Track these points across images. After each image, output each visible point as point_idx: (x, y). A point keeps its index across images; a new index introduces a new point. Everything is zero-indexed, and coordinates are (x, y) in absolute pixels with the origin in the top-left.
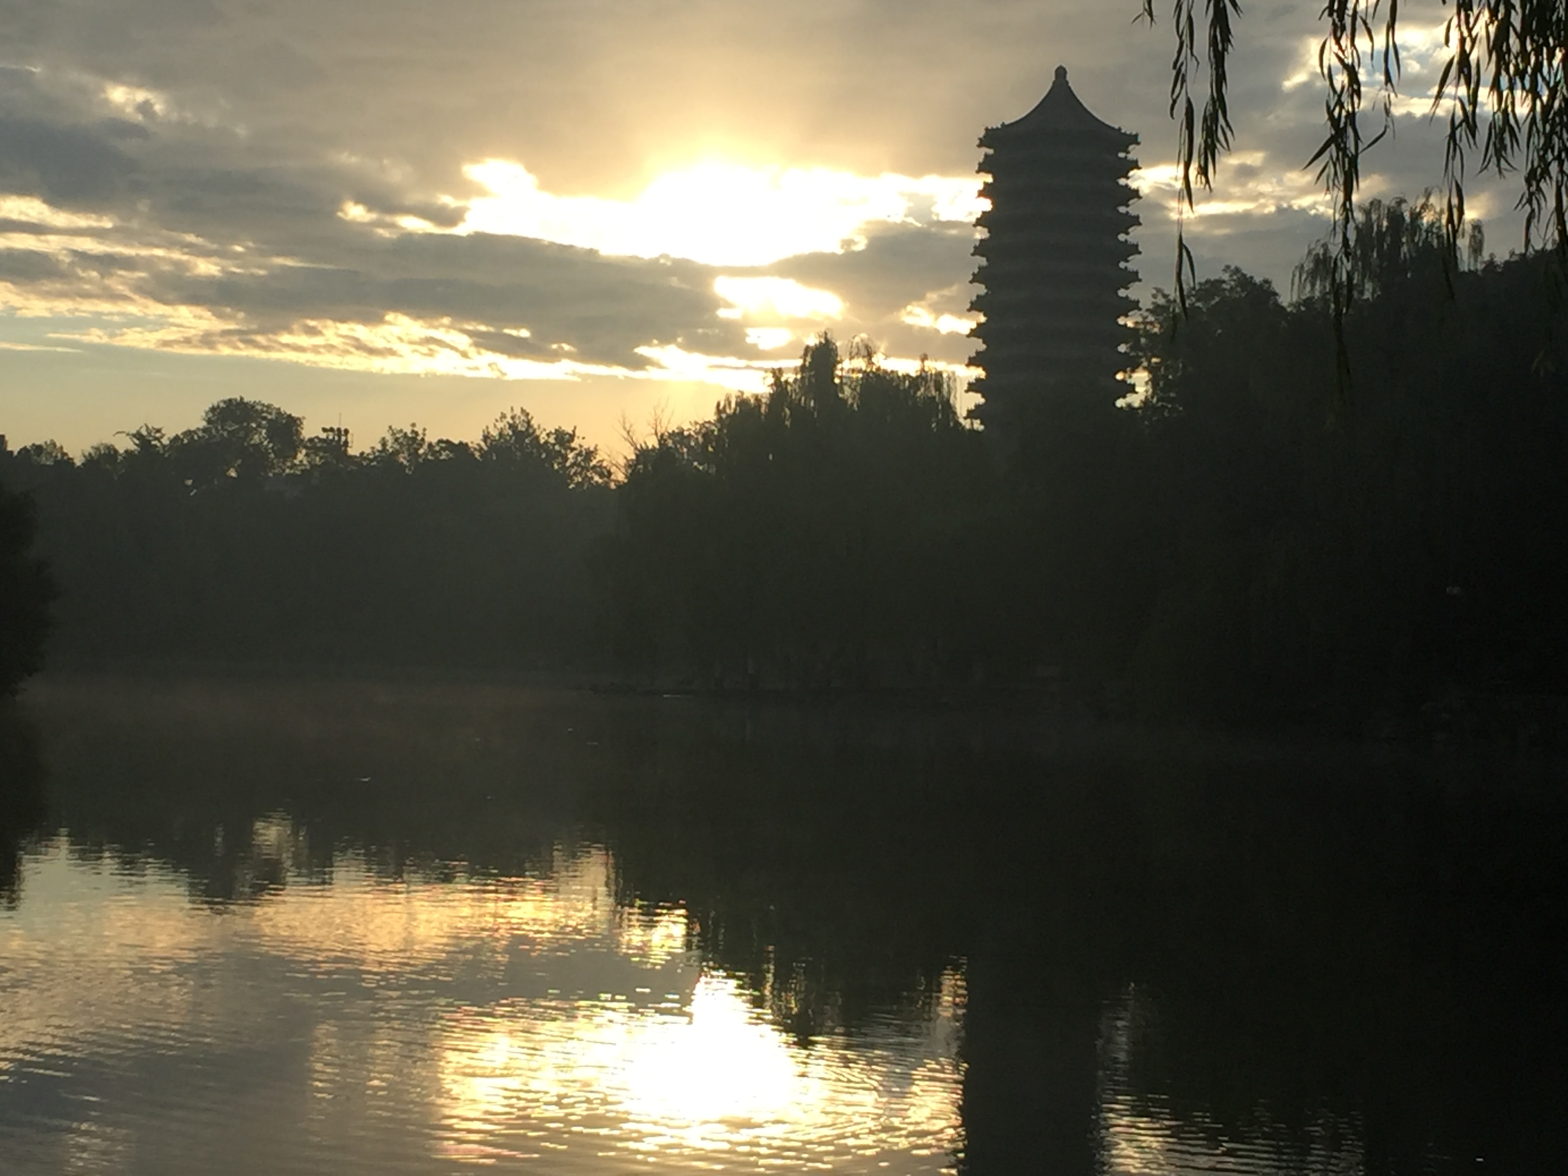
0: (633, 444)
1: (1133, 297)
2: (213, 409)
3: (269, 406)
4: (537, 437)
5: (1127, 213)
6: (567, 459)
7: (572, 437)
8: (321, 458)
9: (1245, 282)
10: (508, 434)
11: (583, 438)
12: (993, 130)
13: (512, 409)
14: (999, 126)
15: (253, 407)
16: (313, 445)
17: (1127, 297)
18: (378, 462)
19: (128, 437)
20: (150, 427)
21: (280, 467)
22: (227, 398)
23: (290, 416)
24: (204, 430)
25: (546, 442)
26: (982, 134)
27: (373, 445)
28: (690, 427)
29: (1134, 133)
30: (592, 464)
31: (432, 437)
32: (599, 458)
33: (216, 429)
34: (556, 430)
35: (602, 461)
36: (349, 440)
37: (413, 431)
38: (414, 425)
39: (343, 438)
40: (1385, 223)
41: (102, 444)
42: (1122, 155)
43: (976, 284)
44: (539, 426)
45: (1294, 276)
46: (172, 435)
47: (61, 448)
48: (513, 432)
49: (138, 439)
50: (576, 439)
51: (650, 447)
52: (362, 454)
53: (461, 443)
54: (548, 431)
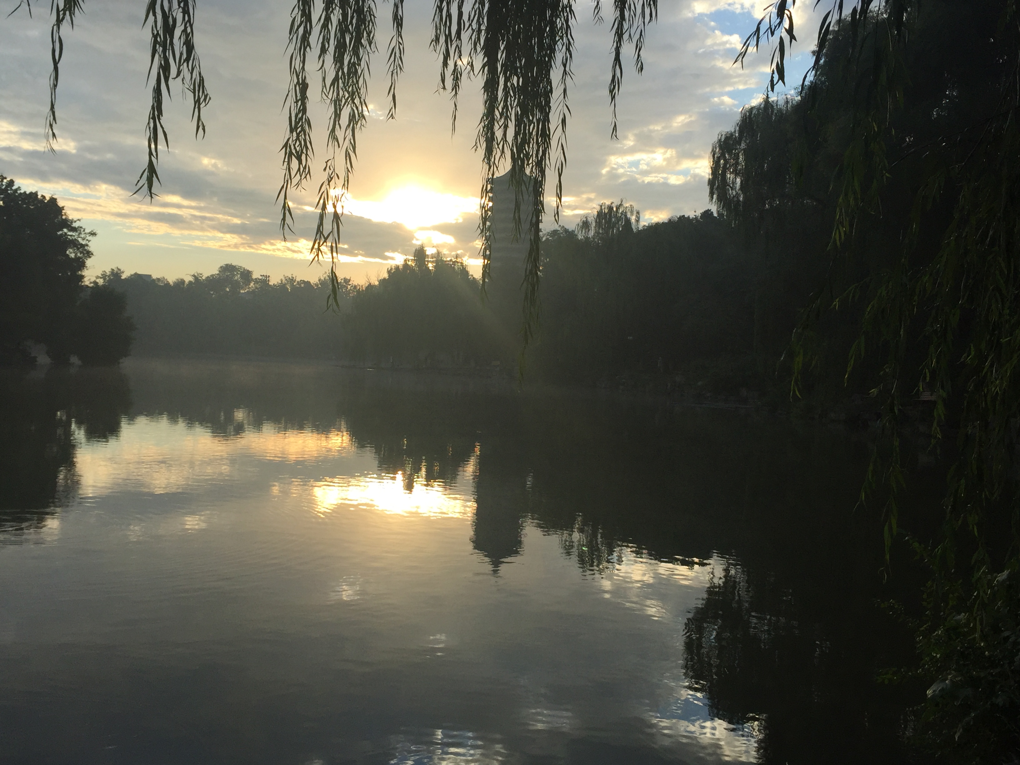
2: (221, 267)
3: (241, 267)
8: (259, 286)
11: (353, 281)
15: (235, 267)
16: (257, 281)
18: (280, 287)
19: (190, 276)
20: (198, 273)
21: (244, 288)
22: (226, 263)
23: (248, 270)
24: (218, 274)
27: (278, 281)
31: (298, 279)
33: (222, 274)
36: (270, 279)
37: (292, 277)
38: (292, 275)
39: (268, 279)
40: (607, 211)
41: (180, 278)
46: (207, 276)
47: (167, 279)
48: (329, 278)
49: (194, 277)
50: (351, 281)
52: (274, 284)
53: (309, 282)
54: (341, 278)
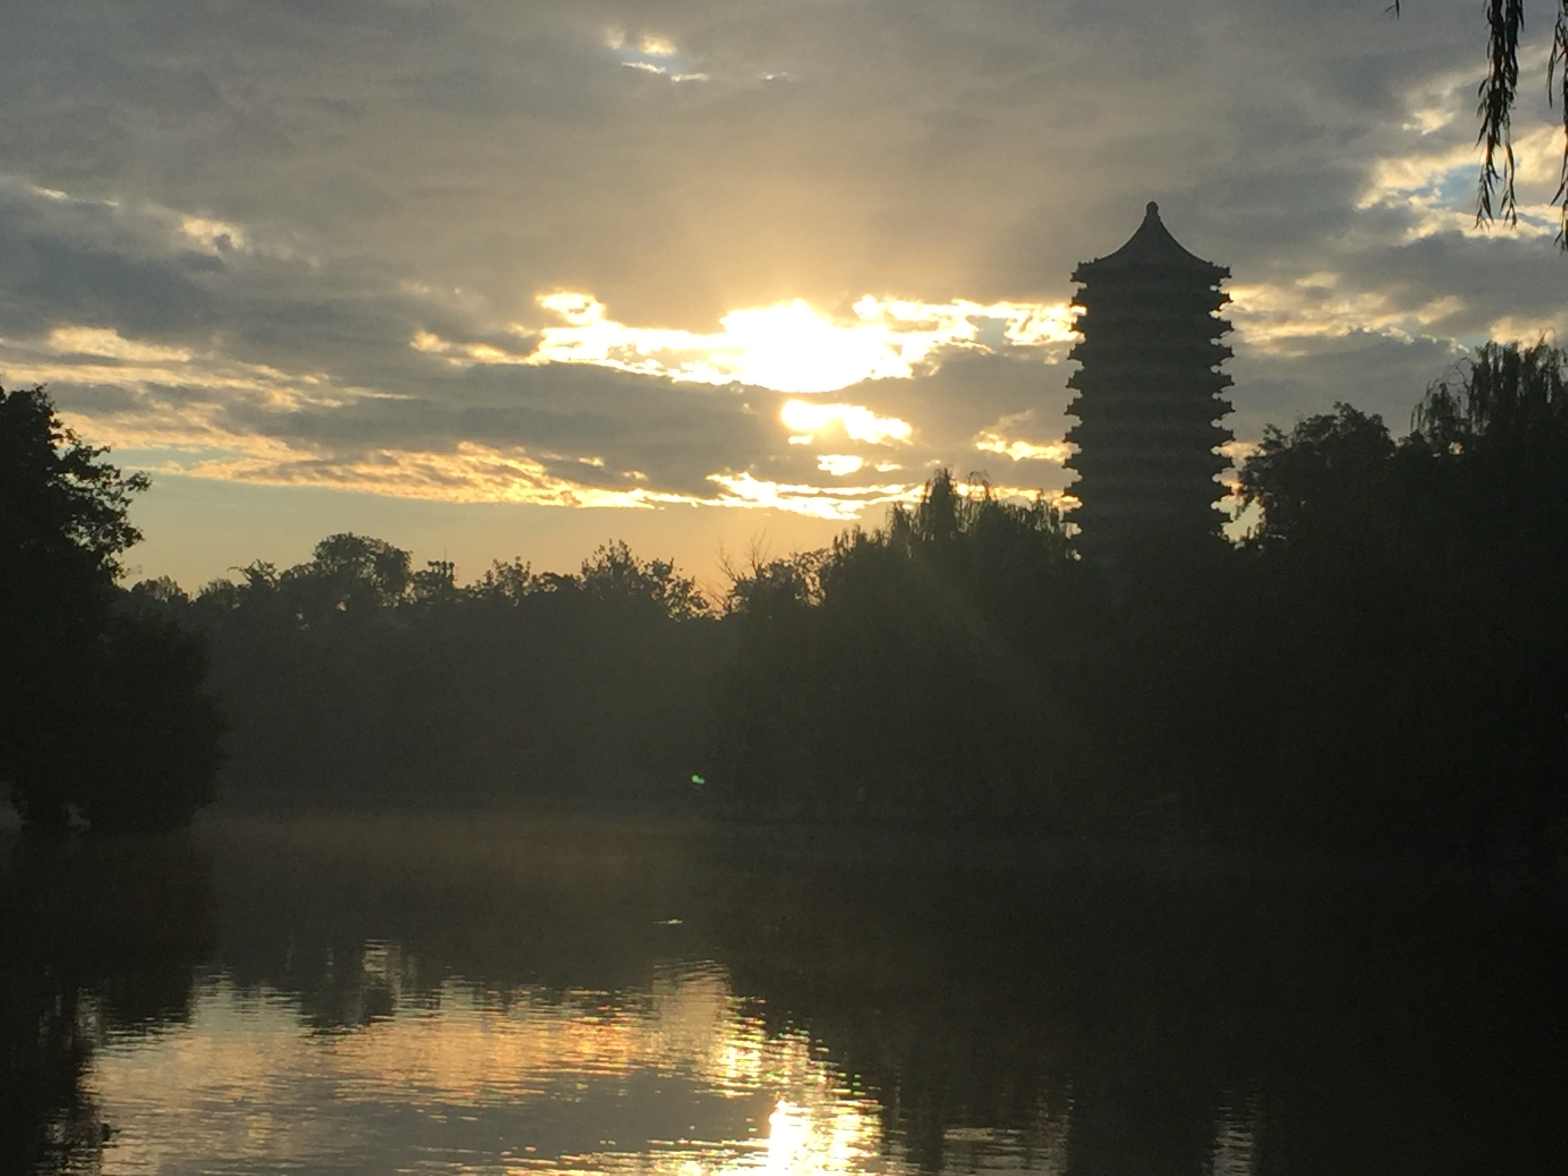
0: (731, 575)
1: (1227, 428)
2: (323, 544)
3: (377, 541)
4: (636, 569)
5: (1220, 345)
6: (664, 590)
7: (670, 568)
8: (428, 592)
9: (1354, 417)
10: (607, 567)
11: (681, 570)
12: (1086, 264)
13: (611, 541)
14: (1092, 261)
15: (361, 541)
16: (422, 579)
17: (1221, 428)
18: (484, 595)
19: (241, 573)
20: (262, 562)
21: (389, 601)
22: (336, 533)
23: (398, 550)
24: (315, 565)
25: (644, 574)
26: (1075, 268)
27: (478, 578)
28: (790, 558)
29: (1225, 267)
30: (689, 595)
31: (536, 570)
32: (696, 589)
33: (326, 563)
34: (654, 562)
35: (699, 592)
36: (454, 574)
37: (517, 565)
38: (518, 558)
39: (449, 572)
40: (1501, 364)
41: (219, 580)
42: (1214, 288)
43: (1071, 416)
44: (637, 559)
45: (1413, 415)
46: (282, 571)
47: (175, 583)
48: (613, 564)
49: (251, 575)
50: (673, 571)
51: (748, 578)
52: (468, 586)
53: (566, 576)
54: (646, 563)
